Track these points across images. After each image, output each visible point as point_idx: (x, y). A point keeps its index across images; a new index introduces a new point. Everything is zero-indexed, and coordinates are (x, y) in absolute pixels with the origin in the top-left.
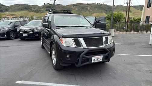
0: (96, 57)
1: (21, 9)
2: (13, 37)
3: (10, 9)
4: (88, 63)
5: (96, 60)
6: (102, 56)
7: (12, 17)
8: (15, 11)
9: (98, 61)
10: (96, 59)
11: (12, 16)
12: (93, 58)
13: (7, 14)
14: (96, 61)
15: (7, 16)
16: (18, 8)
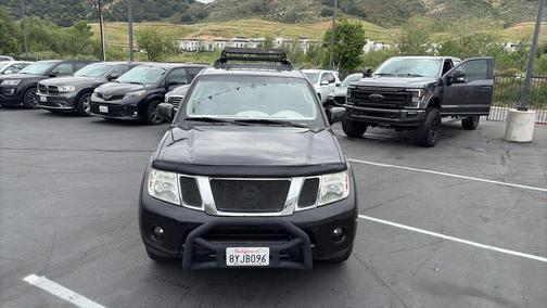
0: (240, 249)
1: (245, 13)
2: (158, 119)
3: (212, 14)
4: (213, 264)
5: (241, 258)
6: (267, 249)
7: (213, 38)
8: (223, 19)
9: (251, 264)
10: (241, 255)
11: (215, 35)
12: (230, 251)
13: (201, 30)
14: (245, 264)
15: (202, 34)
16: (236, 8)
